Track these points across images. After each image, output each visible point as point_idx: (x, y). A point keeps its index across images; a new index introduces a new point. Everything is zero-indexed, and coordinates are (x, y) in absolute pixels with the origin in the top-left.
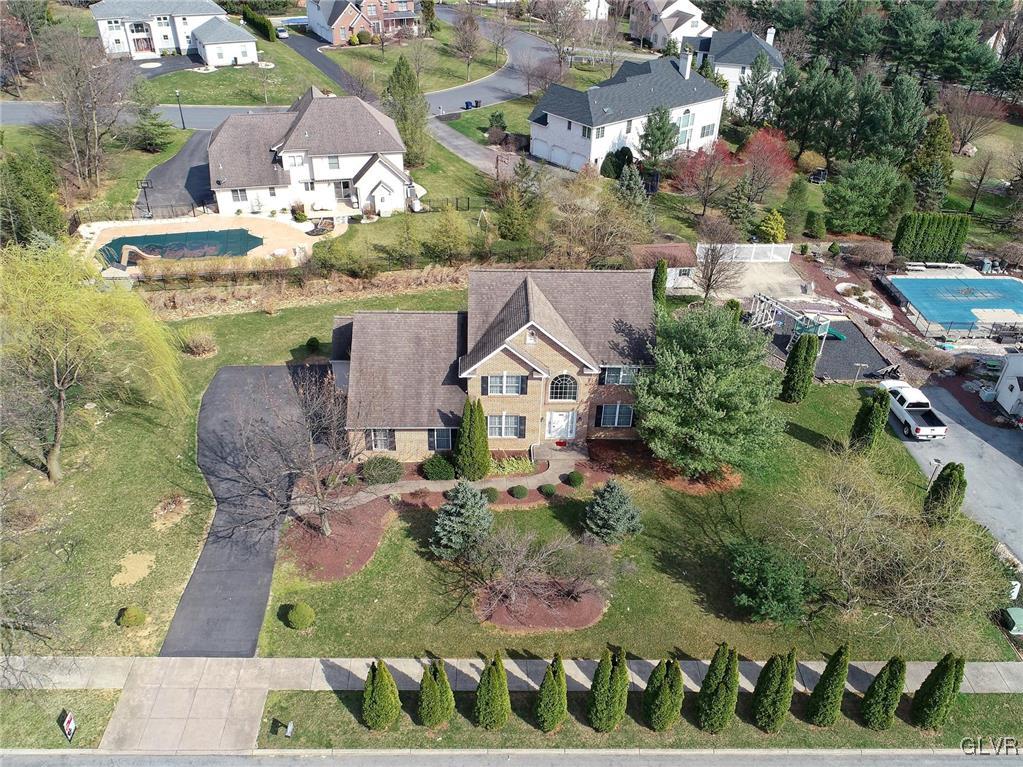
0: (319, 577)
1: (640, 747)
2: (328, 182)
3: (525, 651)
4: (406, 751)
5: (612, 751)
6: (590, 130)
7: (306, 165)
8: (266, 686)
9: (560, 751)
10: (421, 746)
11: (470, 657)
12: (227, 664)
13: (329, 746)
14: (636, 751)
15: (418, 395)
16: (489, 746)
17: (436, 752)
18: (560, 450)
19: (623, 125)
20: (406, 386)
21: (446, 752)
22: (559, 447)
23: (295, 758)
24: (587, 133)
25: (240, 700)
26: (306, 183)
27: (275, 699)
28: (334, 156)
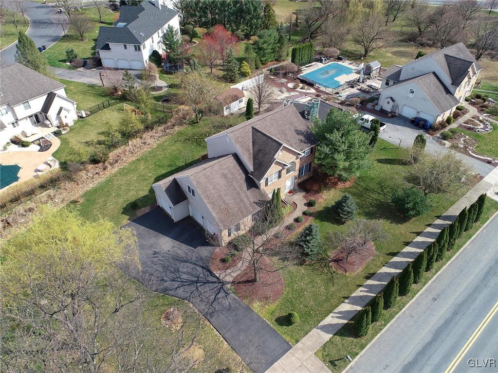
1: (430, 279)
2: (26, 118)
3: (369, 274)
4: (379, 335)
5: (426, 286)
6: (139, 47)
7: (10, 113)
8: (311, 353)
9: (415, 298)
10: (381, 330)
11: (357, 289)
12: (288, 358)
13: (357, 354)
14: (430, 281)
16: (397, 313)
17: (387, 327)
19: (150, 39)
21: (389, 325)
22: (291, 194)
23: (351, 368)
24: (138, 49)
25: (309, 366)
26: (13, 124)
27: (320, 354)
28: (25, 101)
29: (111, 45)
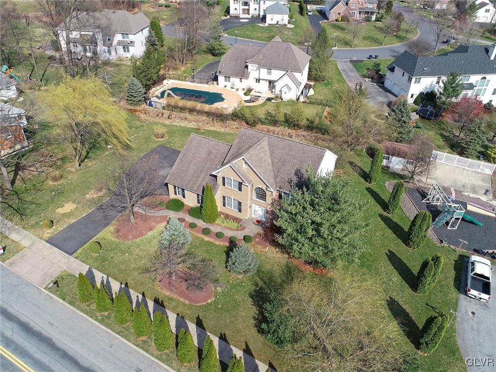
0: (117, 237)
1: (169, 366)
2: (266, 80)
3: (162, 301)
4: (85, 316)
5: (156, 361)
7: (258, 71)
8: (65, 268)
9: (137, 348)
10: (92, 317)
11: (139, 293)
12: (62, 254)
13: (64, 300)
14: (166, 367)
15: (198, 177)
16: (113, 331)
17: (94, 322)
18: (256, 224)
19: (435, 79)
20: (195, 172)
21: (97, 324)
22: (256, 223)
23: (52, 298)
24: (410, 80)
25: (53, 268)
26: (257, 79)
27: (64, 274)
28: (270, 69)
29: (397, 69)
